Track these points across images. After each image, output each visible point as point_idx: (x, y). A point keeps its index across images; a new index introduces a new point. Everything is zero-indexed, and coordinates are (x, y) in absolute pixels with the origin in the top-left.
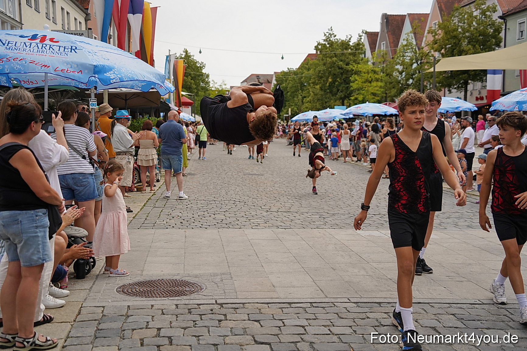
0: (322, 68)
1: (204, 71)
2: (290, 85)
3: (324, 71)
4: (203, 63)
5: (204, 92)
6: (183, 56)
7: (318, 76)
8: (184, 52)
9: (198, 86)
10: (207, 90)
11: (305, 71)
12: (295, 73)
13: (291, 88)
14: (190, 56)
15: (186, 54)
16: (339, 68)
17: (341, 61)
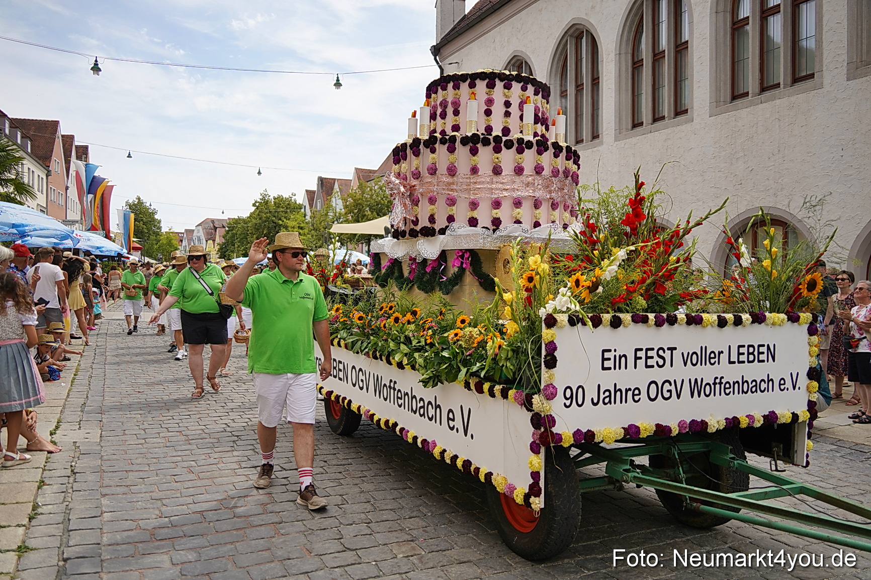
0: (258, 221)
1: (156, 217)
2: (239, 232)
3: (259, 224)
4: (155, 209)
5: (156, 236)
6: (136, 203)
7: (255, 228)
8: (137, 199)
9: (149, 231)
10: (158, 235)
11: (253, 220)
12: (245, 221)
13: (240, 235)
14: (142, 203)
15: (139, 200)
16: (273, 222)
17: (275, 217)
